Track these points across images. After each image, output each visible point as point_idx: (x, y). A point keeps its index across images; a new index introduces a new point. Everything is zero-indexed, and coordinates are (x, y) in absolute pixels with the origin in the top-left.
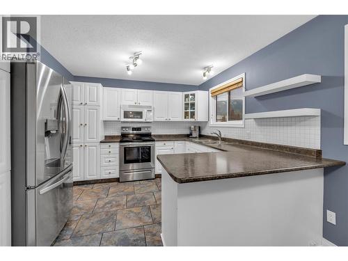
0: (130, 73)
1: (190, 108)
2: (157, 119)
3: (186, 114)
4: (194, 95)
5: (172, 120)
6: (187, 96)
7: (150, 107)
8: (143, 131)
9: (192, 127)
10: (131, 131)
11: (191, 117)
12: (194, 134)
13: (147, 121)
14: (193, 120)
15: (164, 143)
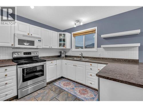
1: (62, 41)
2: (44, 47)
3: (60, 45)
5: (53, 47)
7: (40, 38)
8: (32, 55)
9: (62, 51)
10: (22, 55)
11: (63, 46)
12: (63, 55)
13: (38, 47)
14: (64, 48)
15: (51, 61)
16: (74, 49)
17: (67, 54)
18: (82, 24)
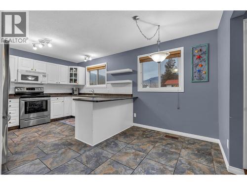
0: (35, 49)
1: (73, 77)
2: (50, 82)
3: (71, 80)
4: (76, 69)
5: (61, 83)
6: (71, 69)
7: (45, 73)
8: (36, 91)
9: (74, 88)
10: (25, 90)
11: (74, 82)
12: (75, 93)
13: (42, 83)
14: (76, 84)
15: (57, 98)
16: (88, 85)
17: (81, 92)
18: (90, 59)
